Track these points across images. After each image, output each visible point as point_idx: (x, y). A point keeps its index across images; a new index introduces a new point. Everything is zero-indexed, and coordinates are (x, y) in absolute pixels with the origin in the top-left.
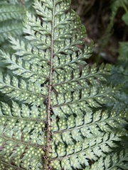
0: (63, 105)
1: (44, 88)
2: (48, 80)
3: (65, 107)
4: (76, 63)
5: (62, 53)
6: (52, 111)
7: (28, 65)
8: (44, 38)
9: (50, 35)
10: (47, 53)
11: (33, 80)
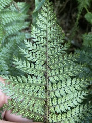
0: (54, 76)
1: (44, 67)
2: (45, 63)
3: (56, 77)
4: (61, 53)
5: (52, 47)
6: (49, 79)
7: (34, 55)
8: (42, 40)
9: (46, 38)
10: (44, 48)
11: (37, 63)
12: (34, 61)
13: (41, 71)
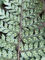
1: (16, 40)
2: (18, 35)
3: (29, 52)
4: (37, 25)
6: (20, 54)
7: (6, 25)
8: (17, 8)
9: (21, 6)
10: (19, 17)
11: (9, 34)
12: (5, 32)
13: (12, 44)
